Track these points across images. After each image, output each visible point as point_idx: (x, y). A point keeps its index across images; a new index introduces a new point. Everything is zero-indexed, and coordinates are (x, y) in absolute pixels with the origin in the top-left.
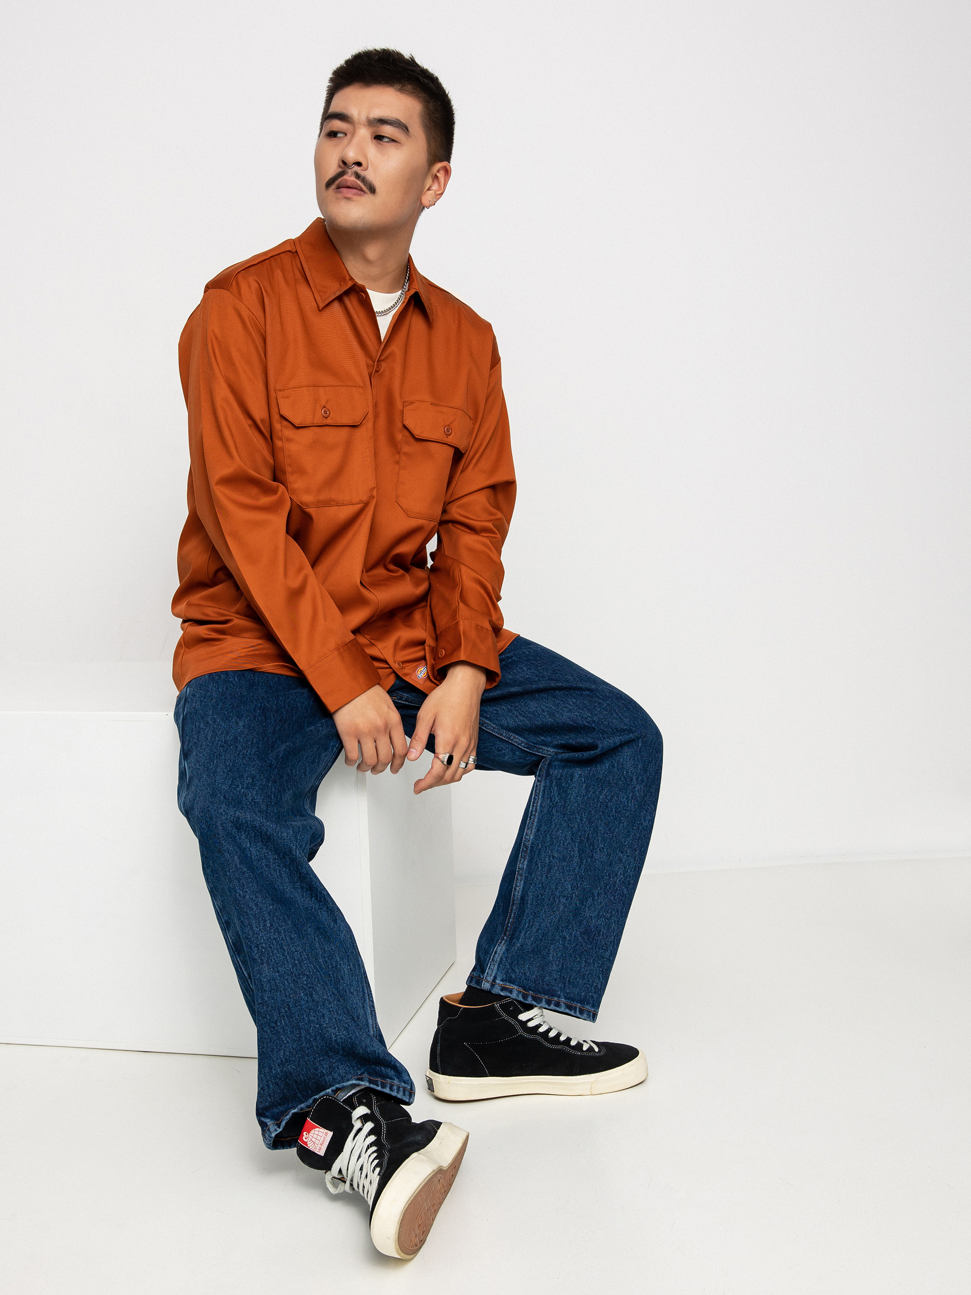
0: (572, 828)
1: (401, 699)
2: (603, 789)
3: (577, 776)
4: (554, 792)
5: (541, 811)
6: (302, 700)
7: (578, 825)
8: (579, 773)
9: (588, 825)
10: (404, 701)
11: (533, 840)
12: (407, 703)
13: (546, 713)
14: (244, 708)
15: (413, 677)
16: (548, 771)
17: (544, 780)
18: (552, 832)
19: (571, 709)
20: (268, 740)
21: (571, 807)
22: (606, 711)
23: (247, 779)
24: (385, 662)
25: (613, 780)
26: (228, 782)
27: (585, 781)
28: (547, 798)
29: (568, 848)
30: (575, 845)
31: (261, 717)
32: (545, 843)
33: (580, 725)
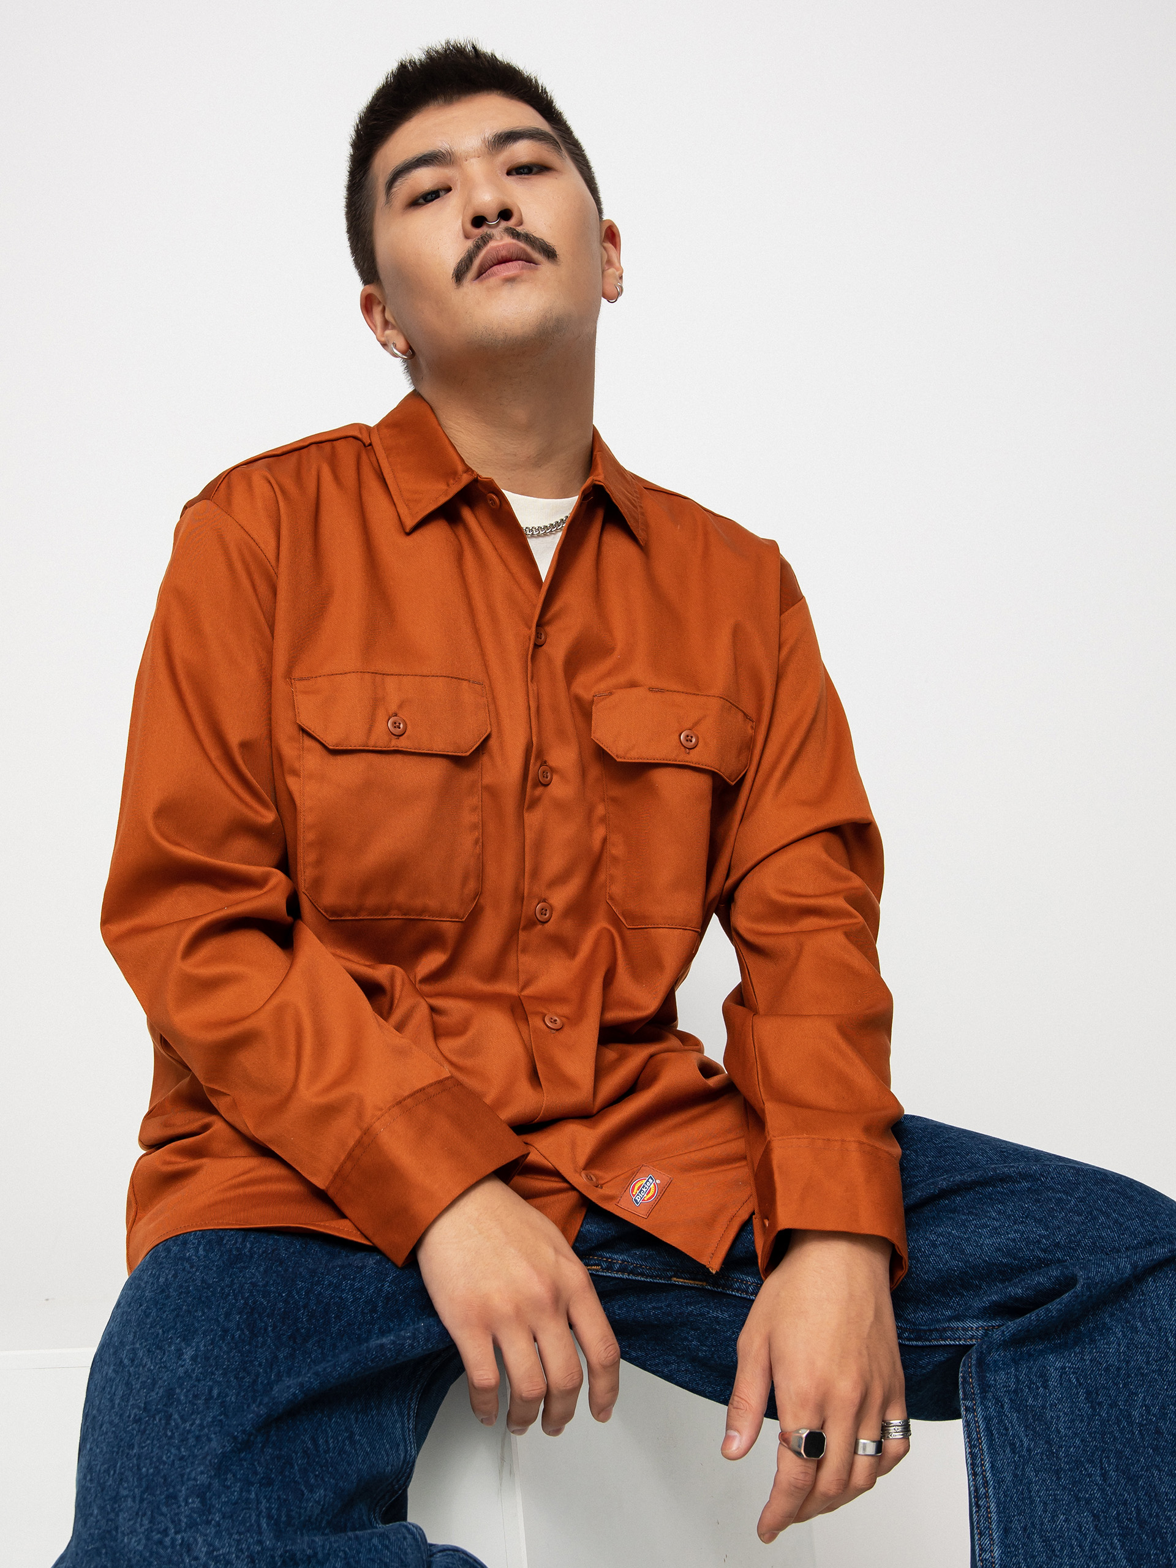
0: (1088, 1502)
1: (609, 1268)
2: (1132, 1394)
3: (1055, 1374)
4: (1012, 1426)
5: (999, 1482)
6: (357, 1285)
7: (1103, 1490)
8: (1058, 1365)
9: (1129, 1487)
10: (617, 1271)
11: (1001, 1559)
12: (626, 1276)
13: (941, 1248)
14: (204, 1313)
15: (622, 1204)
16: (982, 1379)
17: (982, 1403)
18: (1042, 1524)
19: (996, 1229)
20: (255, 1382)
21: (1067, 1451)
22: (1080, 1215)
23: (187, 1503)
24: (555, 1174)
25: (1148, 1363)
26: (141, 1525)
27: (1077, 1380)
28: (1003, 1447)
29: (1097, 1556)
30: (1112, 1544)
31: (242, 1330)
32: (1034, 1557)
33: (1028, 1260)
